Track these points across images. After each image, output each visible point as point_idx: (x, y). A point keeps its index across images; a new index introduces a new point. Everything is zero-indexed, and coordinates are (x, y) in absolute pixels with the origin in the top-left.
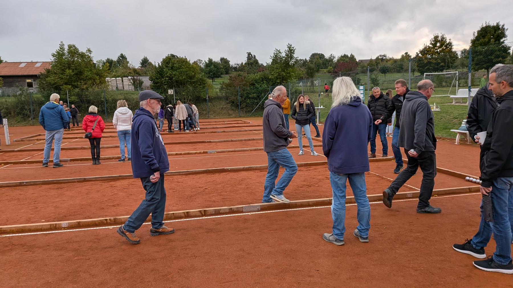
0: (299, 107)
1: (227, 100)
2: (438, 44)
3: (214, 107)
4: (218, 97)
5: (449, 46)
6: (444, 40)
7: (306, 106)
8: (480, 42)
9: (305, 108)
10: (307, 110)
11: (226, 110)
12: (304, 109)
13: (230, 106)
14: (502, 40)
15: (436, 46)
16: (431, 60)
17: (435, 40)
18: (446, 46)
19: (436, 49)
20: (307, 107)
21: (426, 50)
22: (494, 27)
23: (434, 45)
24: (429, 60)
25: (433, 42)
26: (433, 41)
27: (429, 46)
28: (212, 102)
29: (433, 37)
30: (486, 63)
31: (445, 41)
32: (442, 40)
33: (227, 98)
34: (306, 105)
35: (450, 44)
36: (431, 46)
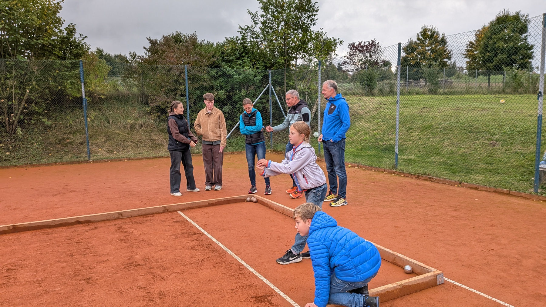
1: (147, 103)
3: (109, 122)
4: (119, 96)
11: (145, 131)
13: (155, 120)
21: (412, 48)
28: (100, 110)
33: (145, 101)
35: (443, 41)
36: (417, 42)
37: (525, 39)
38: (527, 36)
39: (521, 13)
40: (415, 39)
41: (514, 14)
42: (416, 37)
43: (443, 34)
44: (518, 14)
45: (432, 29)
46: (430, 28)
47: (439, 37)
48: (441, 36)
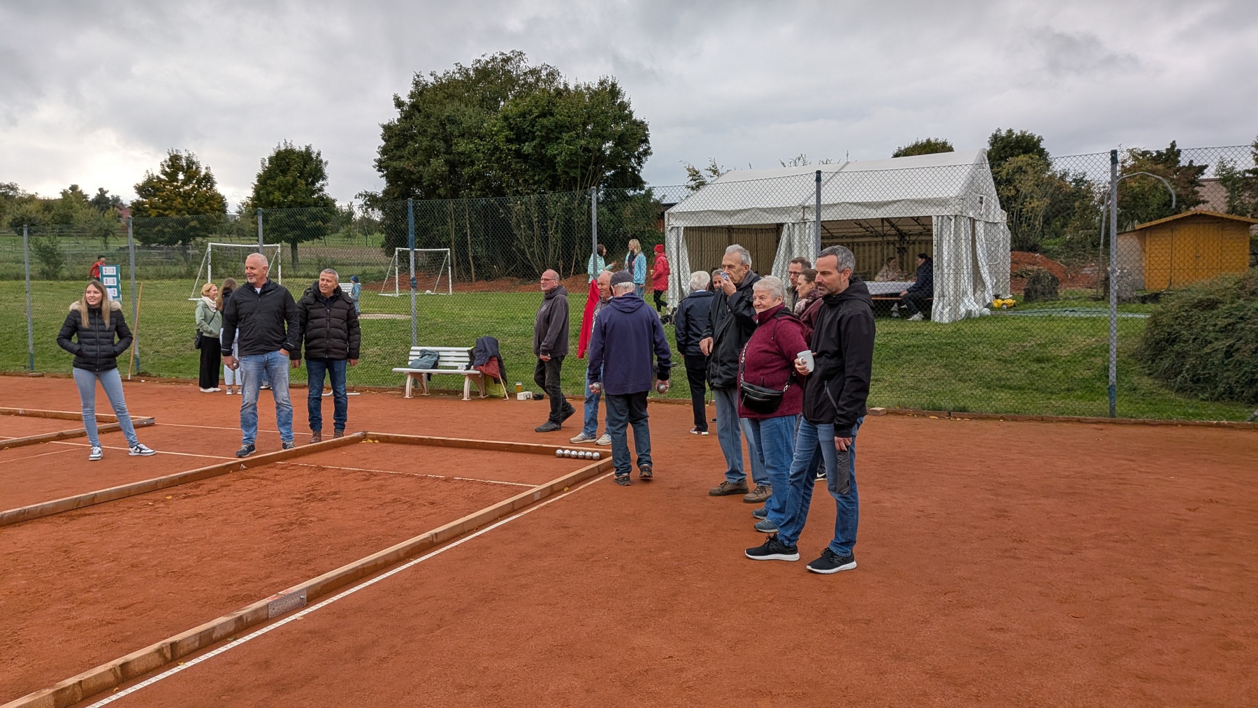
0: (90, 318)
2: (181, 176)
5: (207, 182)
6: (194, 167)
7: (111, 317)
8: (276, 182)
9: (107, 322)
10: (114, 326)
12: (104, 324)
14: (318, 185)
15: (177, 180)
16: (167, 212)
17: (173, 165)
18: (199, 182)
19: (177, 187)
20: (114, 320)
21: (153, 187)
22: (300, 154)
23: (172, 177)
24: (161, 211)
25: (167, 169)
26: (168, 166)
27: (158, 177)
29: (168, 157)
30: (293, 228)
31: (197, 172)
32: (189, 167)
34: (112, 312)
35: (208, 179)
36: (163, 177)
37: (321, 190)
38: (323, 185)
39: (315, 150)
40: (157, 172)
41: (303, 149)
42: (160, 168)
43: (207, 168)
44: (308, 148)
45: (188, 159)
46: (184, 155)
47: (200, 172)
48: (203, 174)
